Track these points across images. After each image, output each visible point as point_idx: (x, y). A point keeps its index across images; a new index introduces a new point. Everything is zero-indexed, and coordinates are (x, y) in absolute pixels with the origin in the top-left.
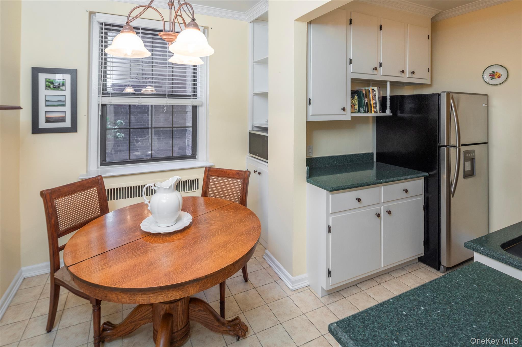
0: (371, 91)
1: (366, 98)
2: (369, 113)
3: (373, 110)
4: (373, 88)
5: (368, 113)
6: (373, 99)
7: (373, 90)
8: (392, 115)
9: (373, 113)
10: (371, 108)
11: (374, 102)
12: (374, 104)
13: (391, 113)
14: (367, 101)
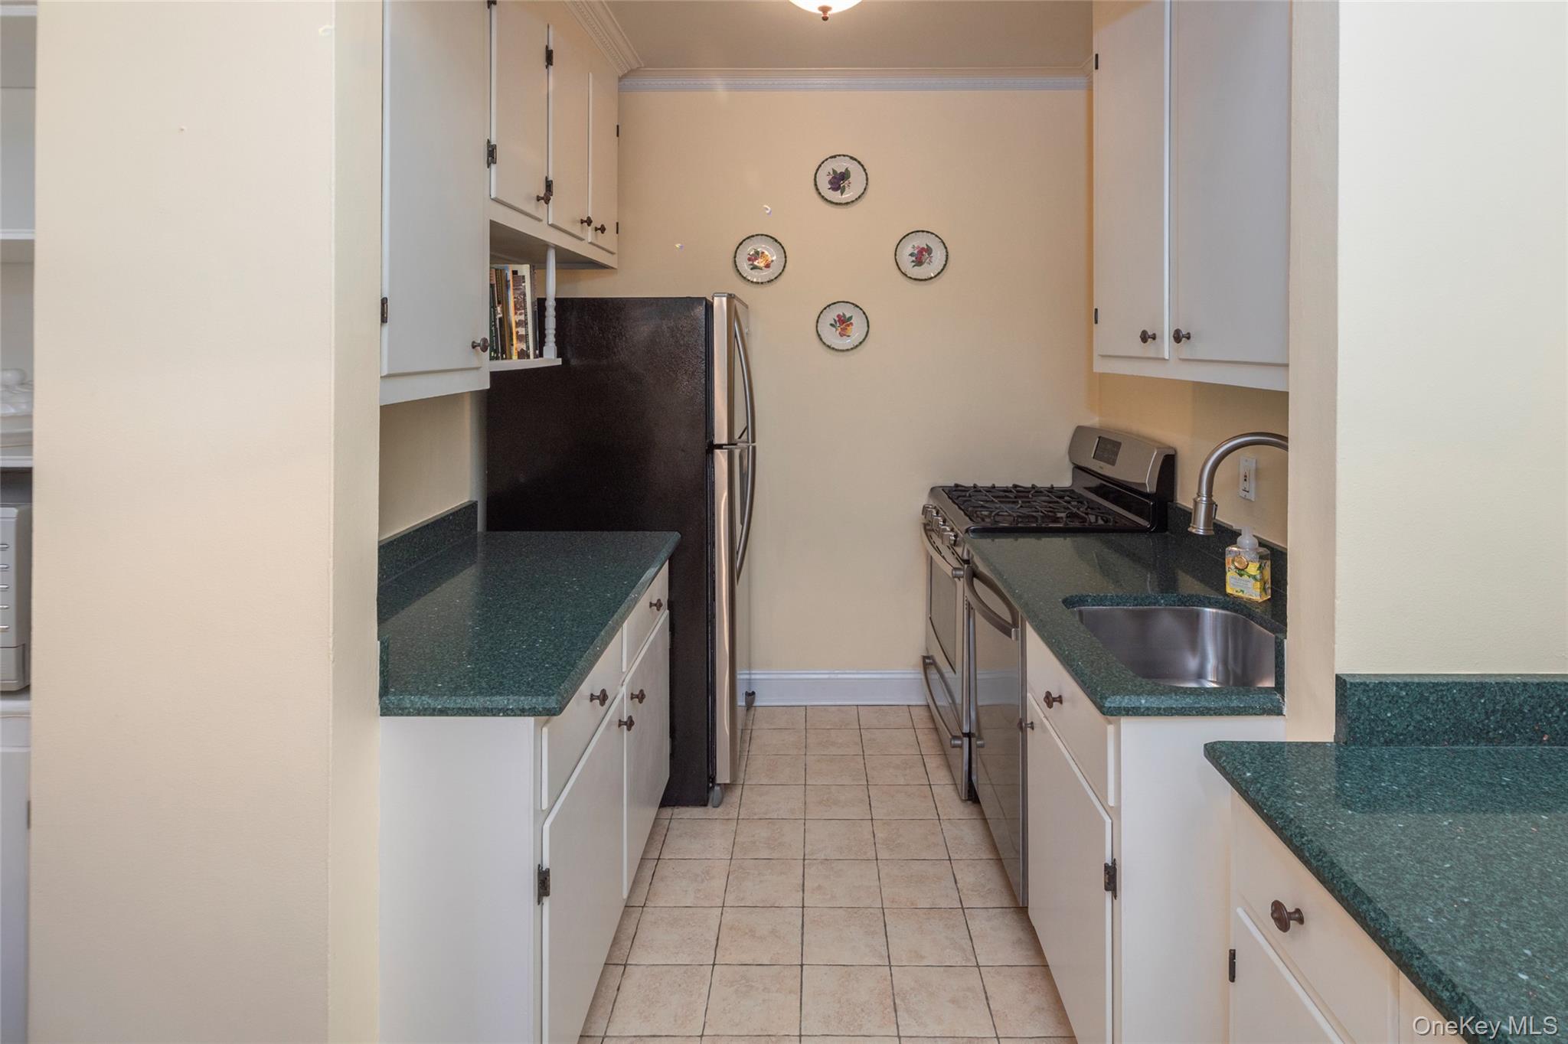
0: (510, 276)
1: (499, 303)
2: (506, 359)
3: (516, 349)
4: (515, 267)
5: (502, 359)
6: (516, 308)
7: (515, 273)
8: (560, 363)
9: (515, 357)
10: (512, 339)
11: (522, 318)
12: (518, 324)
13: (558, 356)
14: (501, 315)
